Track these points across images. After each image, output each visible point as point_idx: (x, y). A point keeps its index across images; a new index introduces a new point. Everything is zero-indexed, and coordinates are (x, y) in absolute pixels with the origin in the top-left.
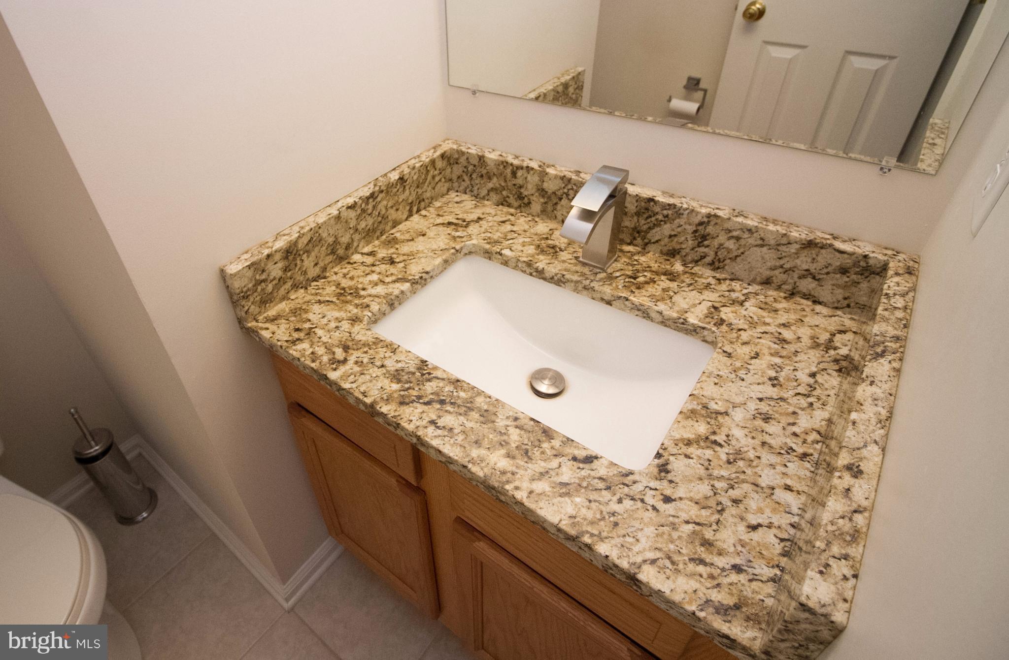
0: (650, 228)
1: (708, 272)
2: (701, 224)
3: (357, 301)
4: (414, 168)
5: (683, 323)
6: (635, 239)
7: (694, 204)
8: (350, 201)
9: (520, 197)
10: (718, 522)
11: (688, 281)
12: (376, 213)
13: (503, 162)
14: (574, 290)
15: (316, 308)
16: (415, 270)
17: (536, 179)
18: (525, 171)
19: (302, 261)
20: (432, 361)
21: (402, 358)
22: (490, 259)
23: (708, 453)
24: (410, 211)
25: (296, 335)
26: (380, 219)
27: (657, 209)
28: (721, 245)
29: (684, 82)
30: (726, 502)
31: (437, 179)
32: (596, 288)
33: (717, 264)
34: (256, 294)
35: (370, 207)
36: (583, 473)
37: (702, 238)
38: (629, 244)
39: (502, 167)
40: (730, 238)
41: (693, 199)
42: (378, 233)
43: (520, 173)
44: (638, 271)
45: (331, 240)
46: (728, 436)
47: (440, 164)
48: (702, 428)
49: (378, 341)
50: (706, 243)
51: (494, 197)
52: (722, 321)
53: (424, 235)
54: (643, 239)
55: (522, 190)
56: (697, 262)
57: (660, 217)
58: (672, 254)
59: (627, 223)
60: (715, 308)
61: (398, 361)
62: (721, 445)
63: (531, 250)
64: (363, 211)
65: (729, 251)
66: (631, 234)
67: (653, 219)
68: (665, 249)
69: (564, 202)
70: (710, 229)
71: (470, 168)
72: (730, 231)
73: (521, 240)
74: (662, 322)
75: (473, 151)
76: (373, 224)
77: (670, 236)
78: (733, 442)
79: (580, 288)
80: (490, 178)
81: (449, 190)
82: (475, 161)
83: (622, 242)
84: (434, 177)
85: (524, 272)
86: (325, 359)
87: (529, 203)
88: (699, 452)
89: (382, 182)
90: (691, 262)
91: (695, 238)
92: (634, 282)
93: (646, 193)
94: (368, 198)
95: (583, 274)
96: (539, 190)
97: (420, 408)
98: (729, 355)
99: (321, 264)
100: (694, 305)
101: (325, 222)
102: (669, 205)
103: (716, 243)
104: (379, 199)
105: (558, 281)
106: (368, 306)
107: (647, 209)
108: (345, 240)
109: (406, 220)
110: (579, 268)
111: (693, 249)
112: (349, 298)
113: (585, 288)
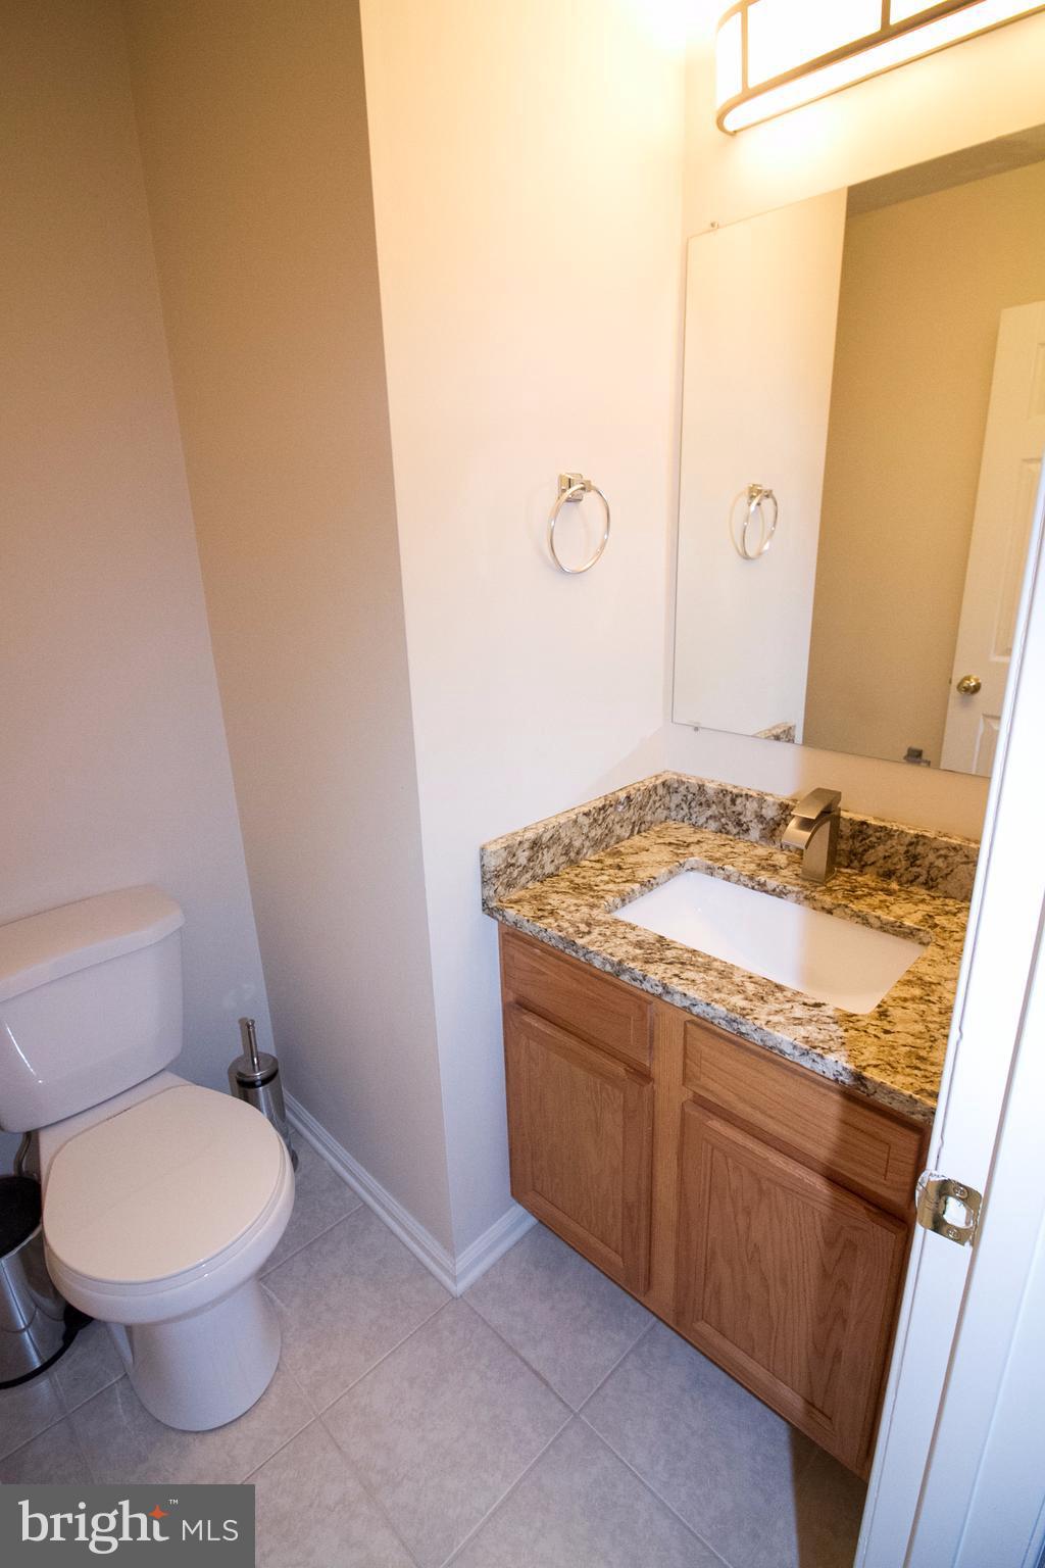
0: (865, 851)
1: (923, 891)
2: (911, 844)
3: (592, 893)
4: (639, 790)
5: (900, 927)
6: (851, 861)
7: (903, 827)
8: (586, 810)
9: (739, 824)
10: (931, 1047)
11: (904, 896)
12: (604, 825)
13: (722, 791)
14: (796, 902)
15: (554, 896)
16: (642, 875)
17: (755, 805)
18: (744, 799)
19: (543, 854)
20: (669, 936)
21: (642, 933)
22: (712, 874)
23: (923, 1007)
24: (632, 831)
25: (540, 913)
26: (607, 831)
27: (870, 832)
28: (931, 864)
29: (905, 753)
30: (937, 1035)
31: (657, 805)
32: (817, 897)
33: (930, 883)
34: (505, 876)
35: (601, 817)
36: (813, 1013)
37: (913, 859)
38: (847, 867)
39: (721, 795)
40: (939, 857)
41: (903, 824)
42: (604, 845)
43: (739, 801)
44: (856, 887)
45: (567, 841)
46: (940, 998)
47: (661, 791)
48: (917, 992)
49: (616, 922)
50: (918, 862)
51: (713, 825)
52: (936, 925)
53: (647, 850)
54: (860, 862)
55: (741, 817)
56: (912, 882)
57: (873, 839)
58: (888, 875)
59: (843, 846)
60: (930, 916)
61: (638, 936)
62: (934, 1003)
63: (753, 867)
64: (595, 820)
65: (939, 869)
66: (848, 857)
67: (867, 841)
68: (881, 871)
69: (781, 827)
70: (920, 849)
71: (690, 797)
72: (938, 850)
73: (742, 859)
74: (881, 927)
75: (693, 781)
76: (601, 835)
77: (885, 857)
78: (945, 1001)
79: (802, 899)
80: (709, 806)
81: (666, 818)
82: (694, 790)
83: (840, 865)
84: (655, 802)
85: (746, 886)
86: (571, 930)
87: (748, 830)
88: (915, 1006)
89: (611, 798)
90: (906, 883)
91: (908, 858)
92: (852, 893)
93: (859, 817)
94: (600, 809)
95: (803, 886)
96: (757, 816)
97: (663, 966)
98: (942, 948)
99: (556, 862)
100: (910, 913)
101: (565, 824)
102: (880, 827)
103: (927, 863)
104: (608, 812)
105: (780, 893)
106: (602, 897)
107: (861, 832)
108: (577, 844)
109: (628, 838)
110: (799, 882)
111: (906, 869)
112: (584, 891)
113: (806, 898)
